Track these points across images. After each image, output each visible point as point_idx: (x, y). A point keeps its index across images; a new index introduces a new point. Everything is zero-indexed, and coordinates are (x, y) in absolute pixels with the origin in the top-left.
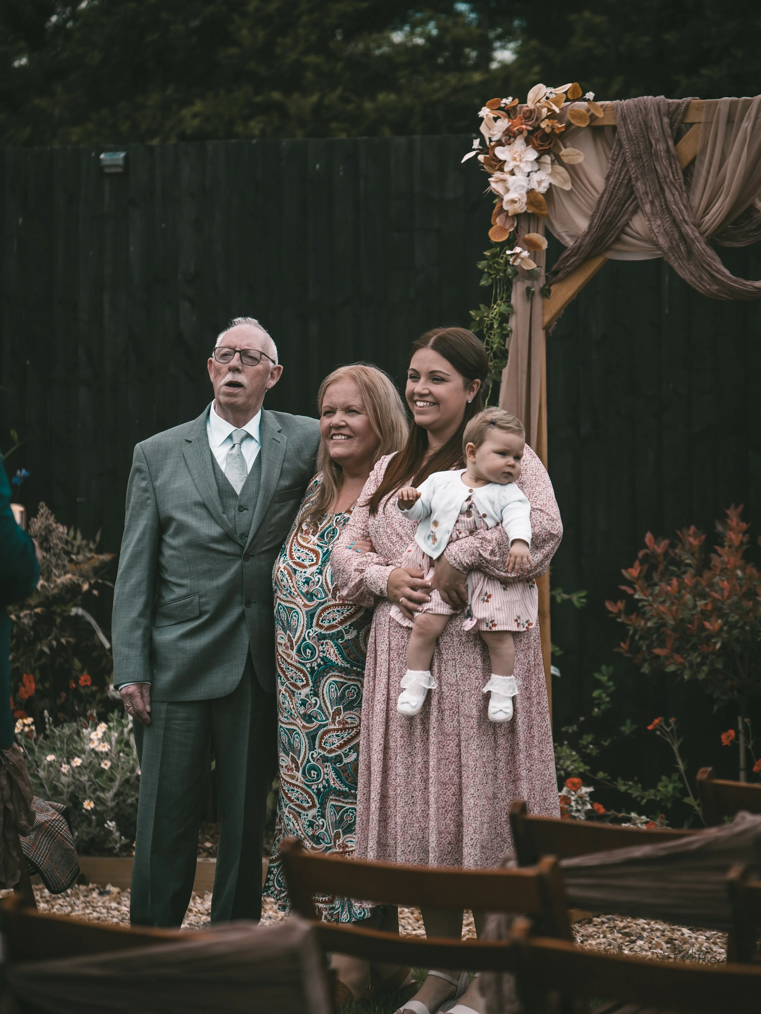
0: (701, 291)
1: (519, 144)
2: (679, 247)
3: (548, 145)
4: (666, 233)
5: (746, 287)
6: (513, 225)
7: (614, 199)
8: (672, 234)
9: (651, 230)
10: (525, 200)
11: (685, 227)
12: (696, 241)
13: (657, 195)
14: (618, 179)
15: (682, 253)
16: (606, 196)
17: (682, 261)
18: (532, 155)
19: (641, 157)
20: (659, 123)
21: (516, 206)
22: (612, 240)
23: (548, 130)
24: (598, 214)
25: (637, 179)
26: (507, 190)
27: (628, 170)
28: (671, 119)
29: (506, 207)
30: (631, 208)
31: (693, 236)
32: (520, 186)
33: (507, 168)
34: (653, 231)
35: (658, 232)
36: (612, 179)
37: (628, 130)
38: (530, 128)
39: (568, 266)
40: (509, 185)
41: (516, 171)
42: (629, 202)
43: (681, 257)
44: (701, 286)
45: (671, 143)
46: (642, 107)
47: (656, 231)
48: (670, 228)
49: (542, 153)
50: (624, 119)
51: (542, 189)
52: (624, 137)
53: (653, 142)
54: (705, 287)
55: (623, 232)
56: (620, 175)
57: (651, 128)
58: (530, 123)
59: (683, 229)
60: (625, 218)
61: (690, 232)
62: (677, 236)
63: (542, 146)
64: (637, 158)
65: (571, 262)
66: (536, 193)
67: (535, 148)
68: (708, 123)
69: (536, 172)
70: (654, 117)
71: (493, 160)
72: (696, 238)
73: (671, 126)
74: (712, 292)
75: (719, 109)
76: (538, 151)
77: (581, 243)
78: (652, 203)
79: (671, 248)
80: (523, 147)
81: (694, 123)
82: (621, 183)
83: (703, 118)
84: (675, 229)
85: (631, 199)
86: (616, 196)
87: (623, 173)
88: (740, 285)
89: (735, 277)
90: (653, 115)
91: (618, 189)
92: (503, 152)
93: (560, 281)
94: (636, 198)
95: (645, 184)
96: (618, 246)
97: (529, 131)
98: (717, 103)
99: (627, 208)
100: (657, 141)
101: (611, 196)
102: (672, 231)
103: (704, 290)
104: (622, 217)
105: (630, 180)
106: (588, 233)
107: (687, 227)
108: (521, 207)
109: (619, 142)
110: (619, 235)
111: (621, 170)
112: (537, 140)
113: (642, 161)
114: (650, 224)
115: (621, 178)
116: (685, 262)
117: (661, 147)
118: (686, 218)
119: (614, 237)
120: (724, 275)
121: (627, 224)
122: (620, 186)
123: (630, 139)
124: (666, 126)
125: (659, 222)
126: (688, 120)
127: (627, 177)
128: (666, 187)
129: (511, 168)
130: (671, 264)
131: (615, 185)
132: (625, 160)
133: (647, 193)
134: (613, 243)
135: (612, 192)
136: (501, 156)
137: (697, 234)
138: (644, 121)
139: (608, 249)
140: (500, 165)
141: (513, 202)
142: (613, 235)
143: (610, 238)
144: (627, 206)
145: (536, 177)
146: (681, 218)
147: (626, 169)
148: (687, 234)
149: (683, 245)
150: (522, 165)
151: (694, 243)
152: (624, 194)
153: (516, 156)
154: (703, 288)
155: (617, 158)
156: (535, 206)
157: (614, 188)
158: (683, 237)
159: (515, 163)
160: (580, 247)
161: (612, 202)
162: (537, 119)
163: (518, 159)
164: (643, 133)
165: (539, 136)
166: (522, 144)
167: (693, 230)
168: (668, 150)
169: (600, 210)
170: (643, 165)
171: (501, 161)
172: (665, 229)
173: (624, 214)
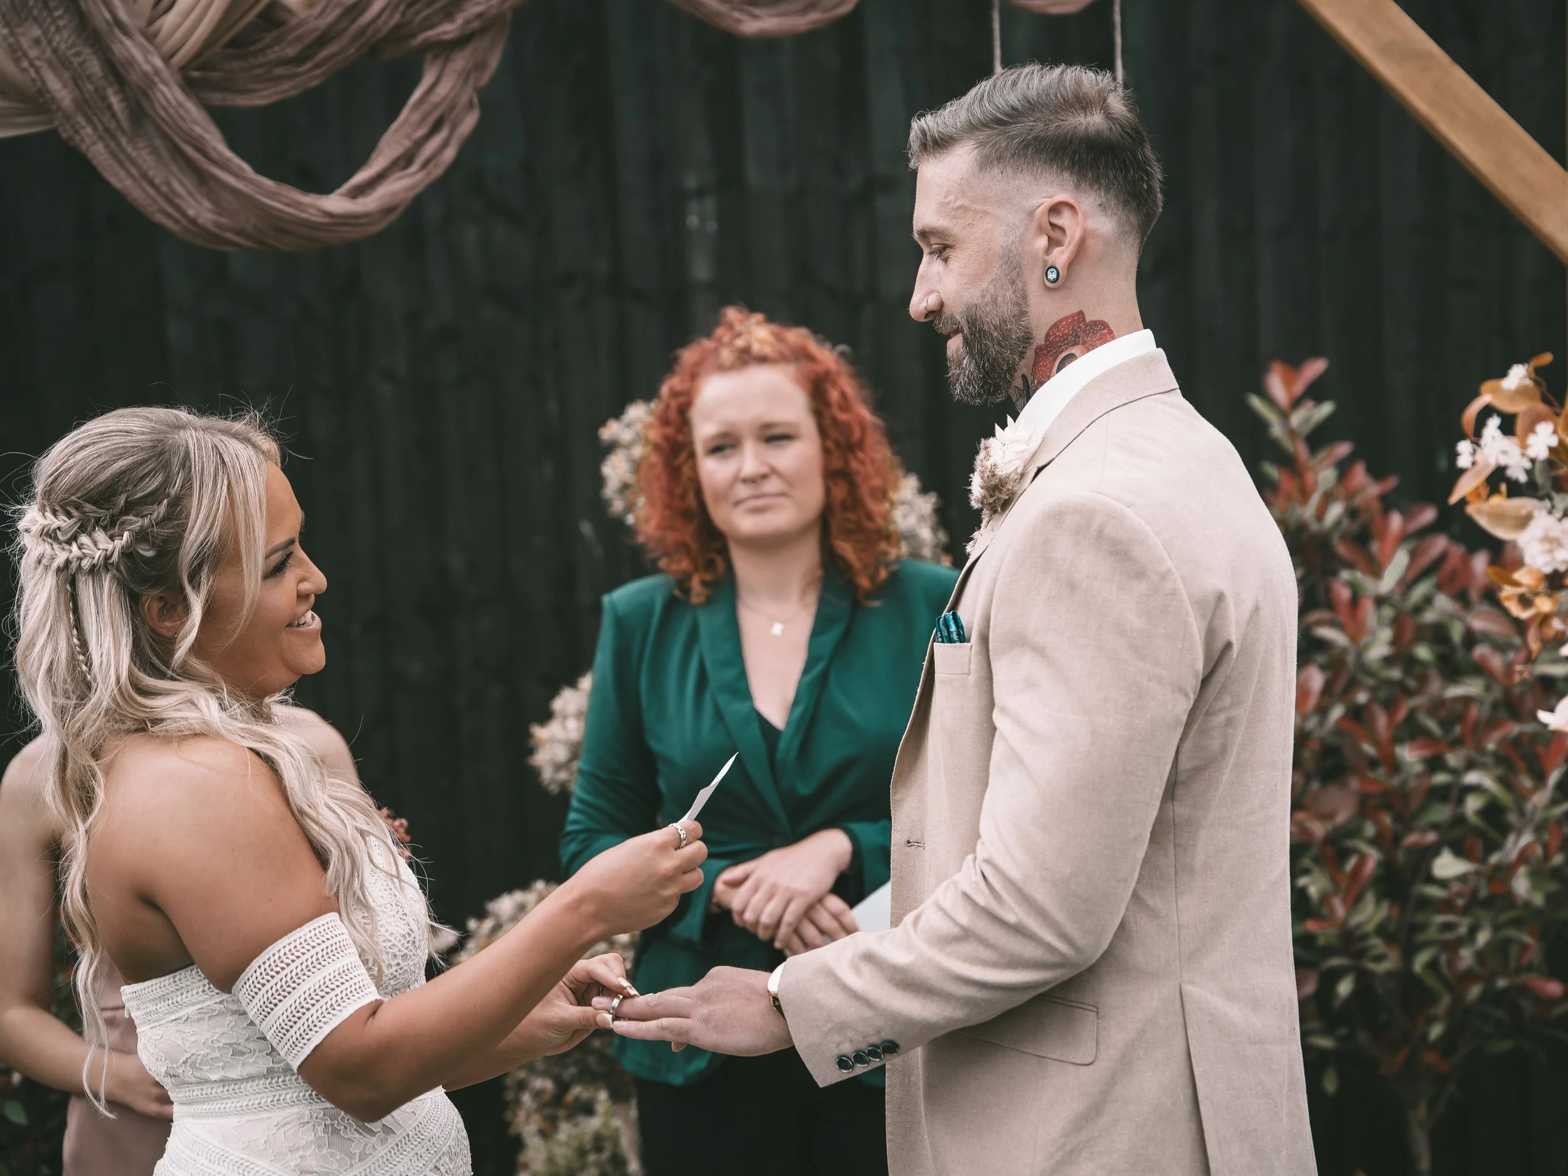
0: (170, 224)
2: (104, 98)
4: (61, 63)
5: (303, 211)
8: (81, 64)
9: (15, 53)
11: (121, 42)
12: (156, 79)
15: (114, 116)
17: (114, 137)
31: (147, 68)
34: (25, 55)
35: (38, 58)
43: (112, 125)
44: (170, 210)
47: (33, 53)
48: (73, 45)
54: (184, 214)
59: (116, 49)
61: (138, 55)
62: (95, 67)
72: (157, 72)
74: (203, 229)
79: (83, 105)
84: (87, 51)
88: (287, 205)
89: (268, 183)
102: (78, 54)
103: (177, 221)
107: (128, 43)
114: (12, 34)
116: (124, 141)
118: (122, 15)
120: (238, 176)
130: (84, 147)
137: (159, 63)
146: (107, 15)
148: (131, 63)
149: (116, 93)
151: (152, 84)
154: (177, 215)
158: (116, 72)
167: (146, 53)
172: (55, 51)
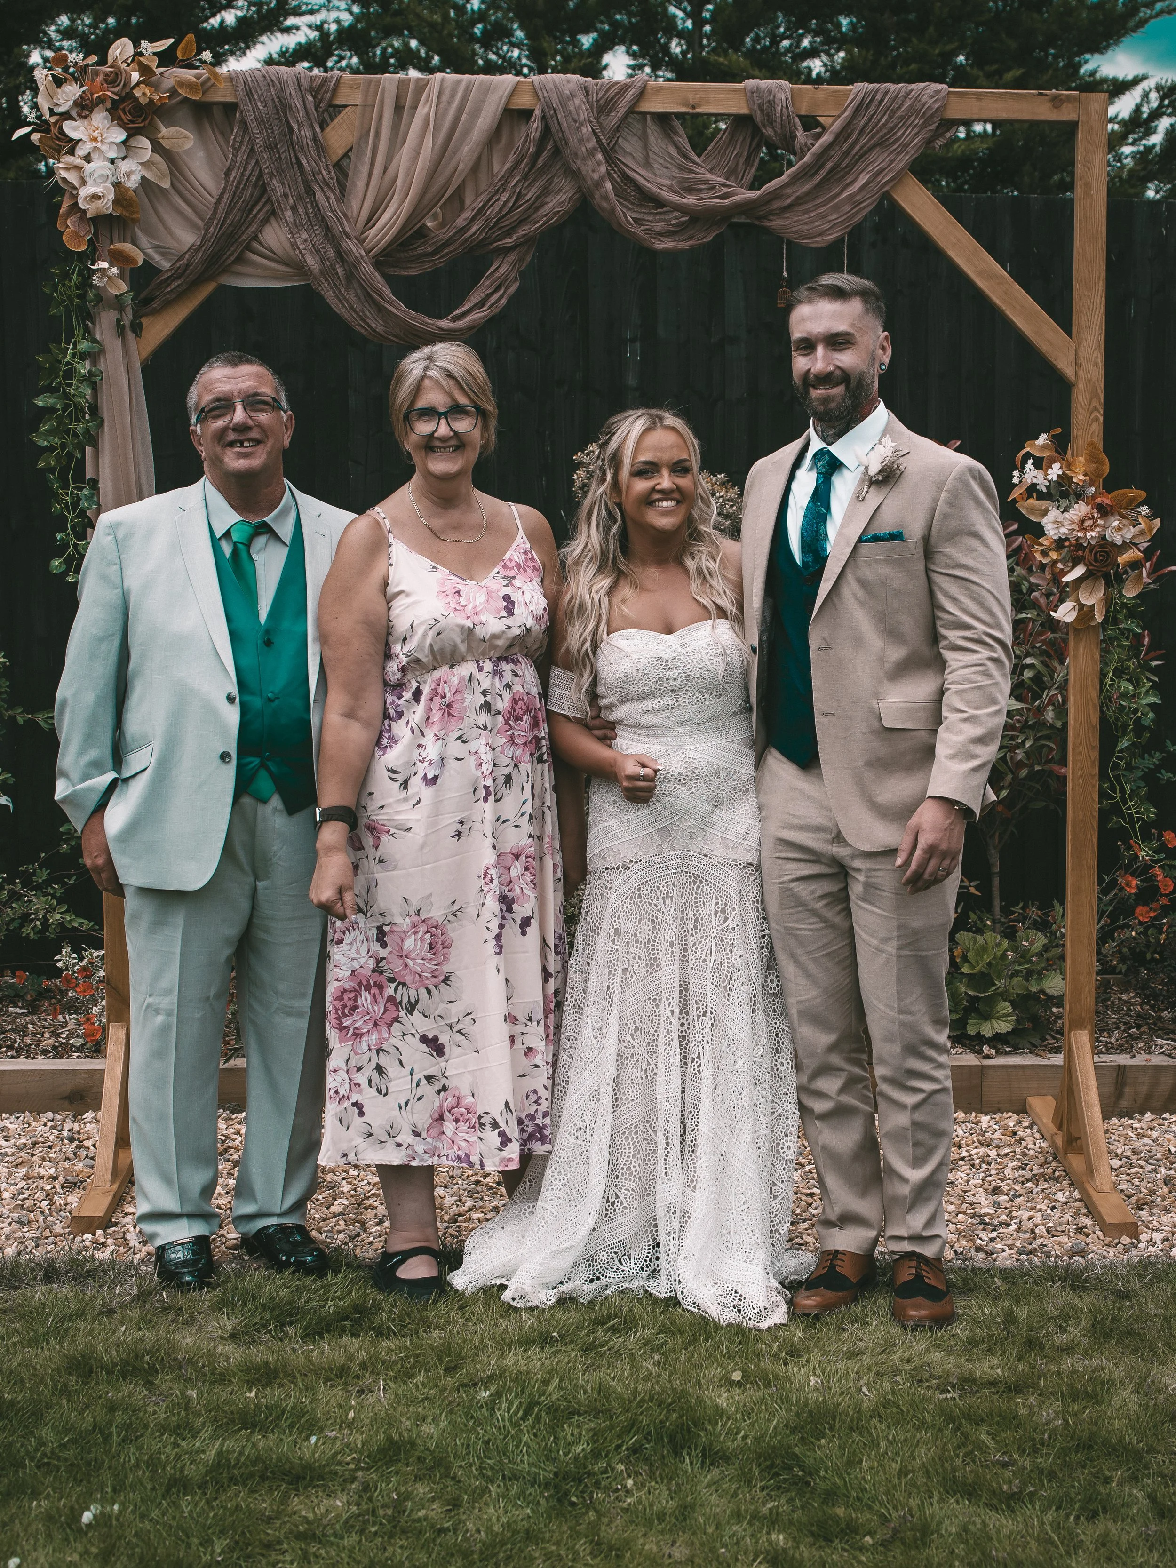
0: (363, 331)
1: (100, 118)
2: (335, 269)
3: (143, 121)
4: (316, 251)
5: (429, 327)
6: (89, 232)
7: (237, 203)
8: (325, 252)
9: (294, 245)
10: (112, 196)
11: (346, 242)
13: (300, 198)
14: (243, 175)
15: (338, 278)
16: (226, 196)
17: (338, 289)
18: (119, 135)
19: (276, 147)
20: (300, 100)
21: (99, 203)
22: (232, 258)
23: (143, 101)
24: (215, 222)
25: (271, 175)
26: (84, 182)
27: (257, 162)
28: (314, 97)
29: (82, 205)
30: (261, 216)
31: (357, 255)
32: (102, 176)
33: (81, 151)
34: (298, 247)
35: (303, 250)
36: (234, 174)
37: (255, 109)
38: (116, 98)
39: (168, 293)
40: (87, 174)
41: (94, 156)
42: (258, 208)
43: (337, 283)
44: (363, 324)
45: (318, 129)
46: (274, 78)
47: (301, 247)
48: (322, 244)
49: (132, 133)
50: (249, 93)
51: (132, 183)
52: (250, 117)
53: (295, 126)
54: (370, 326)
55: (248, 248)
56: (245, 170)
57: (290, 107)
58: (116, 90)
60: (254, 228)
61: (353, 249)
62: (332, 254)
63: (132, 122)
64: (271, 147)
65: (173, 286)
66: (124, 188)
67: (122, 125)
68: (368, 107)
69: (123, 159)
70: (293, 92)
71: (59, 139)
72: (360, 257)
73: (317, 107)
74: (379, 334)
75: (384, 88)
76: (126, 129)
77: (189, 261)
78: (294, 209)
79: (323, 271)
80: (107, 123)
81: (345, 106)
82: (247, 180)
83: (359, 100)
84: (328, 246)
85: (261, 204)
86: (240, 198)
87: (250, 168)
88: (421, 324)
89: (412, 313)
90: (292, 89)
91: (243, 189)
92: (75, 129)
93: (155, 312)
94: (269, 200)
95: (283, 184)
96: (239, 268)
97: (113, 100)
98: (380, 81)
99: (255, 216)
100: (300, 125)
101: (234, 197)
102: (324, 247)
103: (367, 331)
104: (247, 228)
105: (261, 174)
106: (200, 247)
107: (349, 243)
108: (106, 205)
109: (244, 125)
110: (242, 251)
111: (247, 163)
112: (125, 113)
113: (278, 152)
114: (293, 237)
115: (247, 173)
116: (343, 290)
117: (306, 132)
118: (347, 229)
119: (235, 255)
120: (398, 309)
121: (255, 238)
122: (245, 185)
123: (260, 121)
124: (311, 106)
125: (305, 235)
126: (338, 102)
127: (256, 173)
128: (316, 188)
129: (86, 152)
130: (323, 293)
131: (239, 183)
132: (252, 150)
133: (285, 196)
134: (234, 262)
135: (235, 193)
136: (74, 135)
137: (364, 253)
138: (278, 98)
139: (226, 270)
140: (72, 145)
141: (95, 197)
142: (235, 251)
143: (231, 255)
144: (255, 212)
145: (125, 166)
146: (340, 229)
147: (253, 162)
148: (350, 252)
150: (104, 148)
151: (359, 263)
152: (252, 195)
153: (96, 134)
155: (240, 147)
156: (122, 206)
157: (237, 188)
158: (341, 256)
159: (94, 144)
160: (187, 266)
161: (235, 206)
162: (125, 85)
163: (99, 139)
164: (278, 113)
165: (127, 109)
166: (105, 118)
167: (357, 248)
168: (315, 139)
169: (218, 216)
170: (280, 158)
171: (72, 140)
172: (314, 245)
173: (250, 224)
